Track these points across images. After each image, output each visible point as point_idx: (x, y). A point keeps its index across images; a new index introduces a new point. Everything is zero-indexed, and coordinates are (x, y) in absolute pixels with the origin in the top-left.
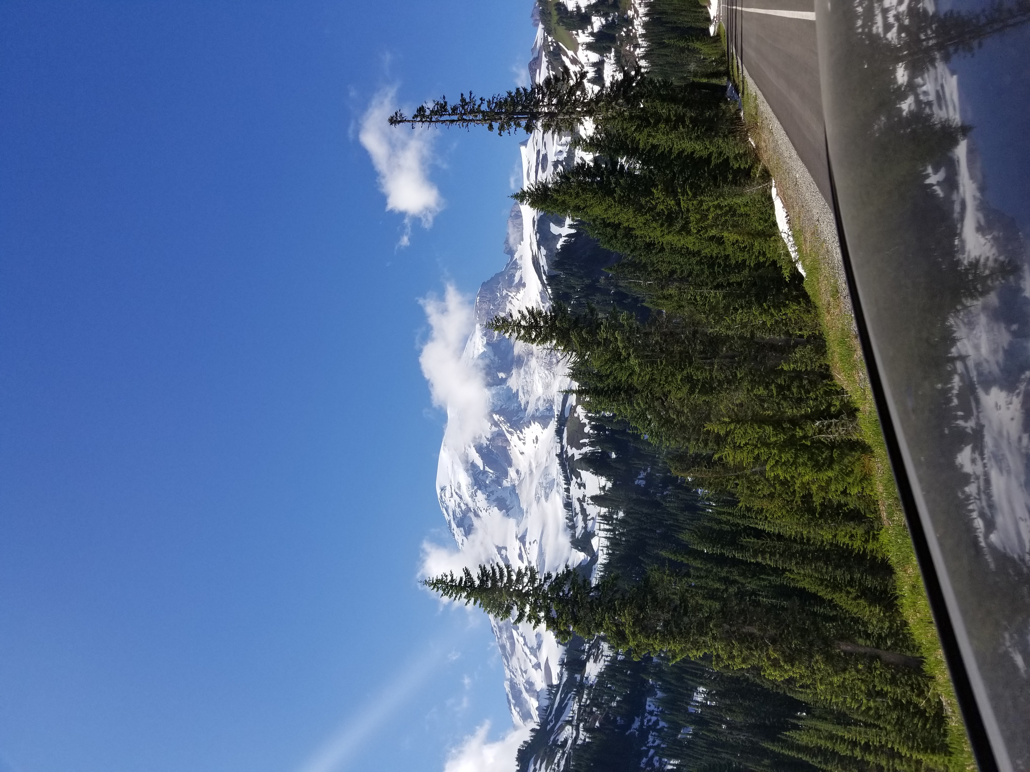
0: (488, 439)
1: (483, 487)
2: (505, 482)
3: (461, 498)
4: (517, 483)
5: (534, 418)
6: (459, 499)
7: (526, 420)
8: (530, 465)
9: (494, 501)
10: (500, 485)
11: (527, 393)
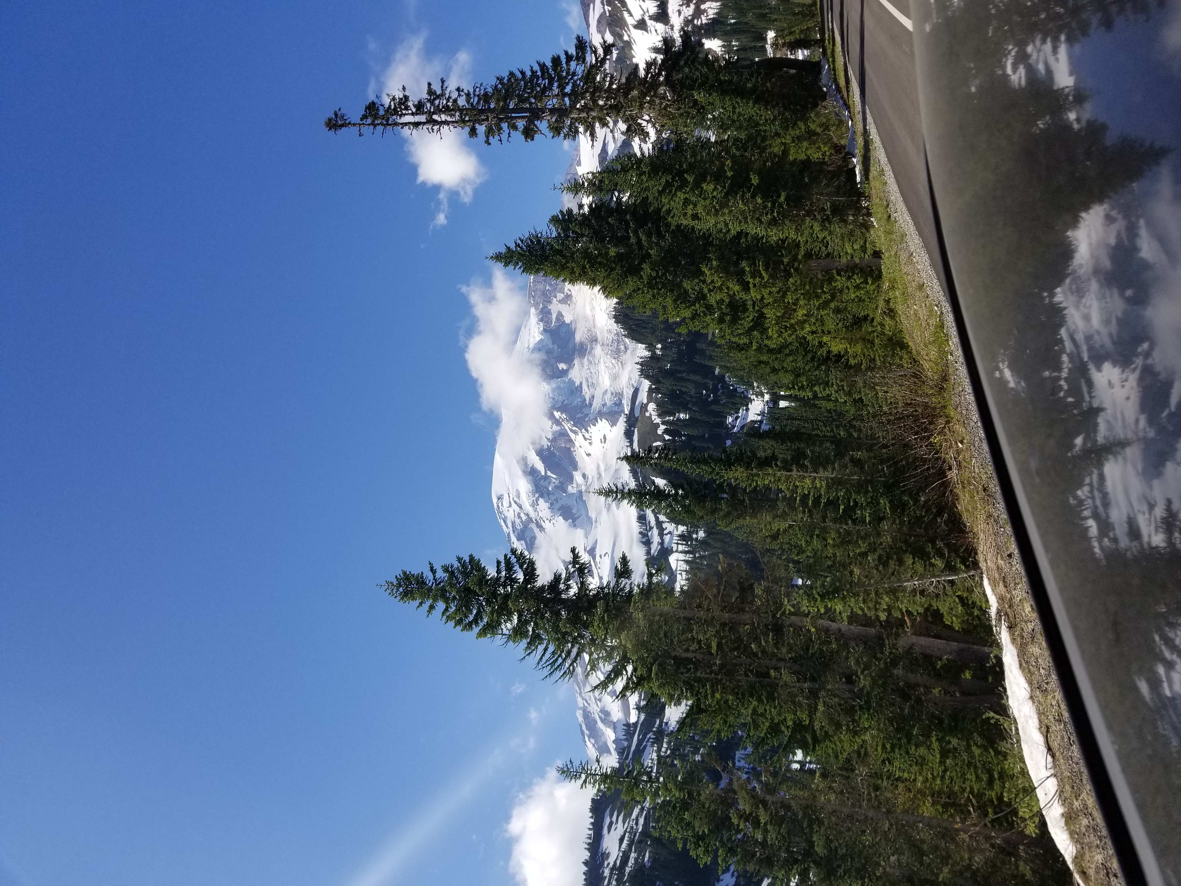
0: (548, 439)
1: (545, 495)
2: (570, 488)
3: (521, 507)
4: (583, 488)
5: (601, 414)
6: (518, 509)
7: (591, 417)
8: (598, 467)
9: (559, 509)
10: (565, 491)
11: (592, 385)
